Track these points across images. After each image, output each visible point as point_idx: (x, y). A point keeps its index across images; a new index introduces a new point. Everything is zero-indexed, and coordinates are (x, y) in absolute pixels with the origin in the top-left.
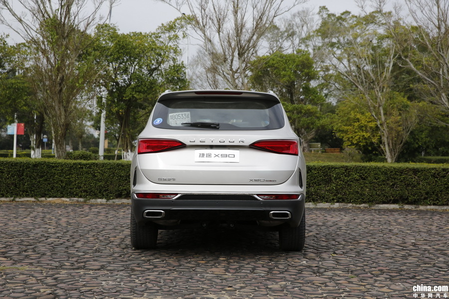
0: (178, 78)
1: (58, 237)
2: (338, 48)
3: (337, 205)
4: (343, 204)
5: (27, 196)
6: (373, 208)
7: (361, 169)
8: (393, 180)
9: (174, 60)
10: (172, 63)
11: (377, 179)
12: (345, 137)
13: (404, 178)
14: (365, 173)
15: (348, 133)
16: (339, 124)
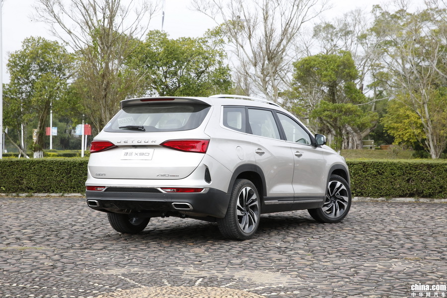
0: (224, 81)
1: (83, 226)
4: (362, 197)
5: (74, 192)
6: (390, 201)
7: (378, 165)
8: (408, 175)
9: (220, 62)
10: (217, 66)
11: (393, 175)
12: (396, 134)
13: (419, 173)
14: (382, 169)
15: (399, 130)
16: (390, 122)
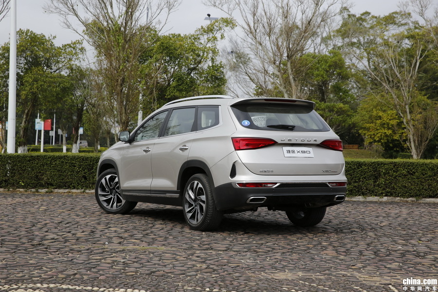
2: (358, 47)
3: (385, 199)
4: (391, 197)
6: (420, 202)
7: (409, 165)
9: (213, 60)
10: (210, 63)
11: (424, 175)
12: (367, 134)
14: (413, 169)
15: (371, 130)
